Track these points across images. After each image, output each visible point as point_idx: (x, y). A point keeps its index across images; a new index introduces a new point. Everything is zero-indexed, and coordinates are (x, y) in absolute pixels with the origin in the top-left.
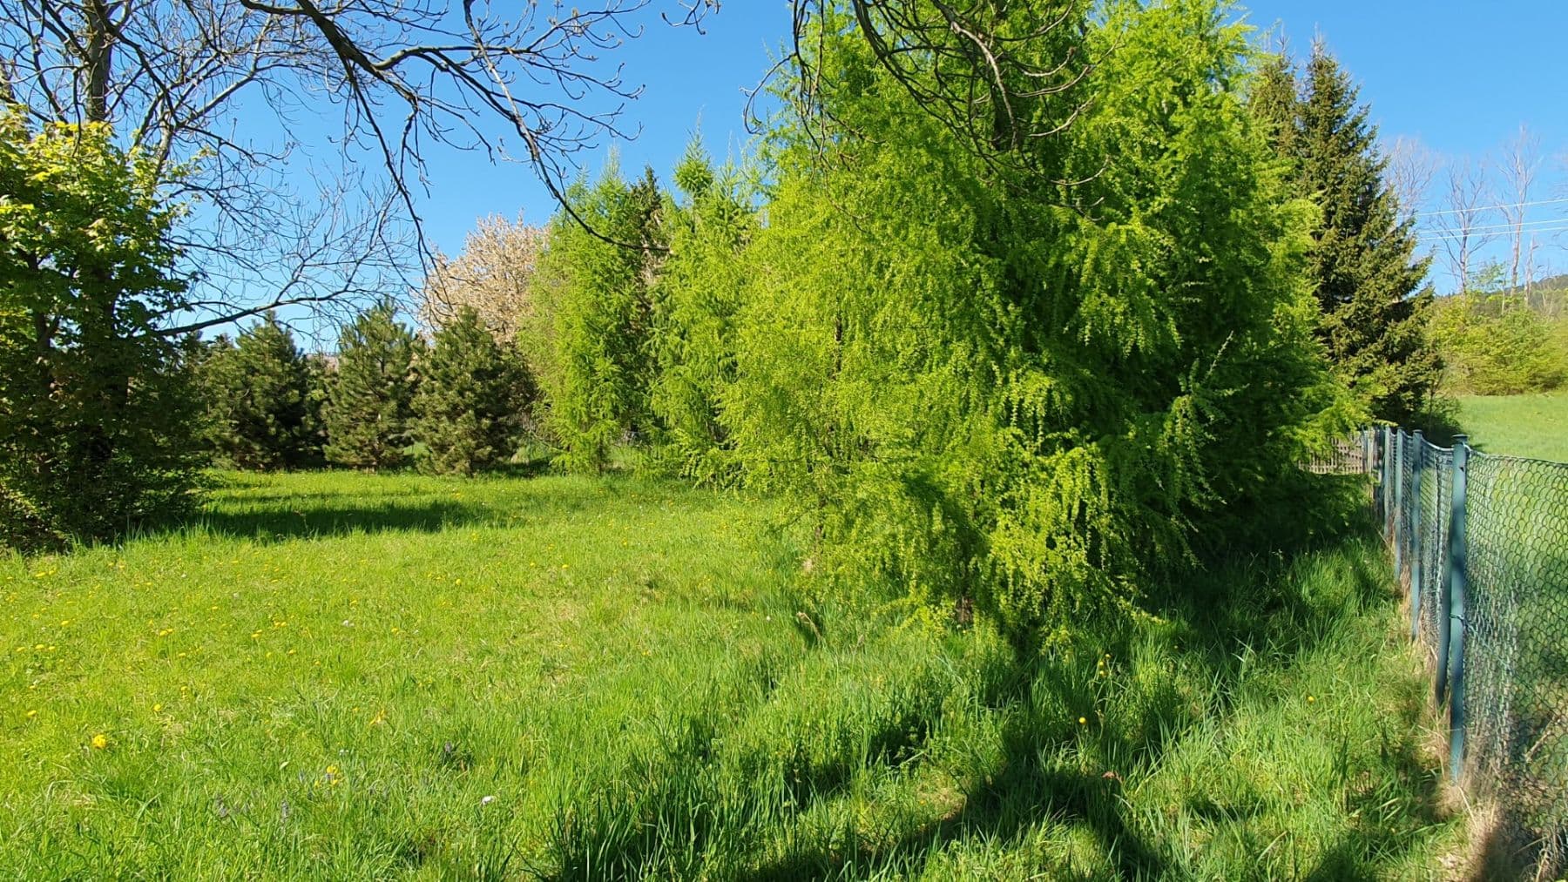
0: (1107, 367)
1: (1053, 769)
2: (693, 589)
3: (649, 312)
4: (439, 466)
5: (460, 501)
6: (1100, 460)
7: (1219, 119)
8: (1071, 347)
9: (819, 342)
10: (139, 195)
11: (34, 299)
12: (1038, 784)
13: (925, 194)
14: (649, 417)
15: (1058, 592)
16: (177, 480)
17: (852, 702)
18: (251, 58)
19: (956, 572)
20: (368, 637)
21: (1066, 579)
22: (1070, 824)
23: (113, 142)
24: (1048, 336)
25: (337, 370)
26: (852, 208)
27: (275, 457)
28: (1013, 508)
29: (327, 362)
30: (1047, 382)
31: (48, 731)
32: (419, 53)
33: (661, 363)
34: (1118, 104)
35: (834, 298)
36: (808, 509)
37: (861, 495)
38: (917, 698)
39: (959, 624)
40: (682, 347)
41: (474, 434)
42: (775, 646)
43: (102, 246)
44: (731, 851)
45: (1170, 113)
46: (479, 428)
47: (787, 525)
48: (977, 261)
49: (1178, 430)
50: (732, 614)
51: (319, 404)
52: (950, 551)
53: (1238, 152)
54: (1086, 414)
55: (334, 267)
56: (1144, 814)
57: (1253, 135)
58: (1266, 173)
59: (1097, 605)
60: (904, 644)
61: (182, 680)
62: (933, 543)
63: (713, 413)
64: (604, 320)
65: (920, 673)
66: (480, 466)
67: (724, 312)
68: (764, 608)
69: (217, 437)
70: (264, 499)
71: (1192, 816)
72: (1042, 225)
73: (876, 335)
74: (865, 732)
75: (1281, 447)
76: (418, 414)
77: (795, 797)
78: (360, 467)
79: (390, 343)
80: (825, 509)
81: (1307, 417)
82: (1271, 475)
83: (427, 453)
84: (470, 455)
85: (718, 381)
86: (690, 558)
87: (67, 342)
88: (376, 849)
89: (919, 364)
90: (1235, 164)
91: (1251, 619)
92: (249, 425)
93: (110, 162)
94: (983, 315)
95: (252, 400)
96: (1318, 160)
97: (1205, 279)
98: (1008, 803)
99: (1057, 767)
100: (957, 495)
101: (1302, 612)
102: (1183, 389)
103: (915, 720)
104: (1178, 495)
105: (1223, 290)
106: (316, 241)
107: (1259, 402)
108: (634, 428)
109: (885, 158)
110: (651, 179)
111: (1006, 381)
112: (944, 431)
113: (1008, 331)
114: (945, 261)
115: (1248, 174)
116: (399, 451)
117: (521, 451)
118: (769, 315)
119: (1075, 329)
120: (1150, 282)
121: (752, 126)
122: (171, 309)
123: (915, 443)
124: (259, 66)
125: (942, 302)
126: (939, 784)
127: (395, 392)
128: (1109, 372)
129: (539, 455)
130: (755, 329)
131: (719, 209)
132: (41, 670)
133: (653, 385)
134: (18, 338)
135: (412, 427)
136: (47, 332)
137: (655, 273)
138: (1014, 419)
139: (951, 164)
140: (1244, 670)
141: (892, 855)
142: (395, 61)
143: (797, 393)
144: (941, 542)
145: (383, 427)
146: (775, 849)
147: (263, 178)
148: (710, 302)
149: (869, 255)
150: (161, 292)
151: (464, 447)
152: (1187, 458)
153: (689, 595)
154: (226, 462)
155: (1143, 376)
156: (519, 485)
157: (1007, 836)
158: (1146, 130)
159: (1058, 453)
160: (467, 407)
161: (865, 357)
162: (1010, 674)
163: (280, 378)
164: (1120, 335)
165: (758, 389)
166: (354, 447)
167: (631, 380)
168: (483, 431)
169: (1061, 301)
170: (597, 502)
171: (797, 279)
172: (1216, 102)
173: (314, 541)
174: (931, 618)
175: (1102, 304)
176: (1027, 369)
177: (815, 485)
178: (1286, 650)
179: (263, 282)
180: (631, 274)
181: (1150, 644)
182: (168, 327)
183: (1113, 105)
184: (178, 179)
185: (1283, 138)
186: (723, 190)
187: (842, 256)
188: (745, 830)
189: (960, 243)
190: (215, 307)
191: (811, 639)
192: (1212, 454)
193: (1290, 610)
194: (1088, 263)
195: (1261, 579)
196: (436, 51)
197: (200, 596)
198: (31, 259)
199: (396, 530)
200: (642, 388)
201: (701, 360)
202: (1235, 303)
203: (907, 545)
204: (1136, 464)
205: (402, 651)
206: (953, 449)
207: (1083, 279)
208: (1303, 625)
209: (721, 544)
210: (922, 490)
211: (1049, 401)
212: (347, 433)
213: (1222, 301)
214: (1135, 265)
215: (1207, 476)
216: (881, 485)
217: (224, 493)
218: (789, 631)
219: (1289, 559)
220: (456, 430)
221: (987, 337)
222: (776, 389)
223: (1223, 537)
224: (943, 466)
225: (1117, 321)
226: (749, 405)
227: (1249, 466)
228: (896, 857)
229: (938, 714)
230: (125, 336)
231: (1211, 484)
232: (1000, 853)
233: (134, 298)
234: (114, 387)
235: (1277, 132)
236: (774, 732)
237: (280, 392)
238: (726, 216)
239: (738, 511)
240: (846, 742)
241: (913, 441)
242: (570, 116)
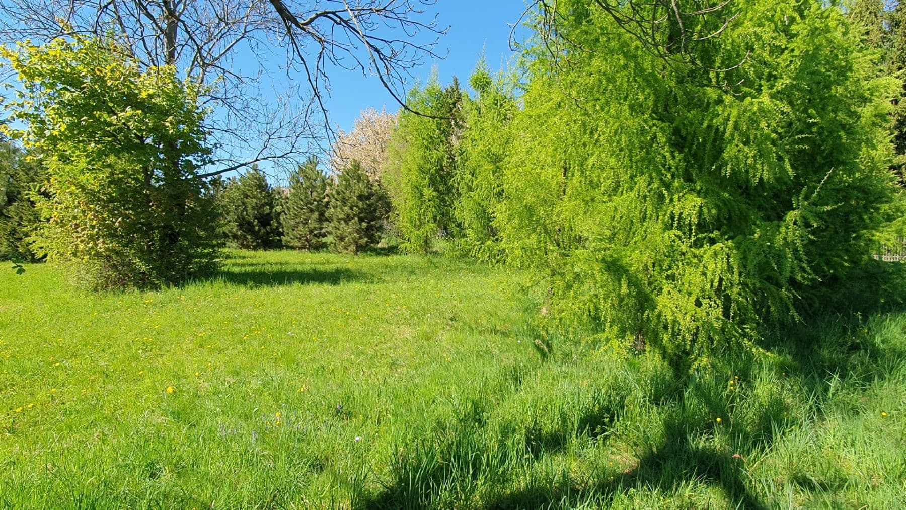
0: (740, 191)
1: (697, 448)
2: (476, 322)
3: (454, 161)
4: (340, 248)
5: (350, 268)
6: (734, 251)
7: (827, 25)
8: (716, 179)
9: (552, 178)
10: (189, 103)
11: (142, 159)
12: (688, 457)
13: (621, 83)
14: (454, 222)
15: (702, 334)
16: (209, 254)
17: (568, 395)
18: (242, 26)
19: (635, 319)
20: (301, 342)
21: (708, 327)
22: (709, 483)
23: (177, 76)
24: (701, 171)
25: (289, 196)
26: (574, 94)
27: (258, 243)
28: (674, 281)
29: (283, 192)
30: (699, 201)
31: (148, 382)
32: (325, 14)
33: (460, 191)
34: (755, 19)
35: (562, 151)
36: (544, 277)
37: (577, 270)
38: (609, 396)
39: (636, 352)
40: (472, 182)
41: (358, 231)
42: (523, 359)
43: (172, 131)
44: (493, 482)
45: (790, 25)
46: (361, 228)
47: (532, 286)
48: (654, 125)
49: (790, 233)
50: (498, 338)
51: (279, 214)
52: (632, 306)
53: (840, 47)
54: (725, 222)
55: (285, 139)
56: (760, 481)
57: (850, 36)
58: (860, 60)
59: (729, 343)
60: (601, 361)
61: (209, 360)
62: (621, 300)
63: (489, 220)
64: (428, 166)
65: (611, 380)
66: (361, 249)
67: (496, 160)
68: (517, 335)
69: (230, 231)
70: (252, 265)
71: (795, 486)
72: (699, 100)
73: (588, 173)
74: (576, 416)
75: (862, 244)
76: (329, 220)
77: (532, 452)
78: (300, 248)
79: (315, 180)
80: (554, 278)
81: (884, 224)
82: (855, 262)
83: (334, 241)
84: (356, 243)
85: (493, 201)
86: (475, 304)
87: (158, 182)
88: (298, 462)
89: (615, 190)
90: (837, 56)
91: (838, 356)
92: (245, 225)
93: (175, 86)
94: (657, 160)
95: (247, 211)
96: (899, 50)
97: (812, 133)
98: (668, 467)
99: (700, 447)
100: (637, 271)
101: (875, 354)
102: (795, 206)
103: (607, 410)
104: (788, 275)
105: (823, 141)
106: (276, 125)
107: (847, 215)
108: (445, 228)
109: (597, 63)
110: (457, 84)
111: (672, 200)
112: (629, 231)
113: (673, 169)
114: (633, 125)
115: (847, 61)
116: (320, 240)
117: (383, 240)
118: (523, 162)
119: (719, 168)
120: (773, 136)
121: (513, 47)
122: (205, 164)
123: (611, 239)
124: (247, 30)
125: (630, 151)
126: (622, 450)
127: (317, 207)
128: (741, 195)
129: (393, 243)
130: (514, 170)
131: (495, 100)
132: (145, 351)
133: (456, 203)
134: (136, 180)
135: (327, 227)
136: (148, 177)
137: (458, 138)
138: (675, 225)
139: (639, 64)
140: (832, 390)
141: (592, 494)
142: (312, 20)
143: (539, 208)
144: (626, 301)
145: (312, 227)
146: (519, 482)
147: (249, 91)
148: (489, 155)
149: (584, 124)
150: (200, 154)
151: (352, 238)
152: (796, 250)
153: (474, 326)
154: (234, 244)
155: (765, 197)
156: (382, 259)
157: (666, 488)
158: (774, 35)
159: (705, 246)
160: (355, 216)
161: (581, 187)
162: (670, 385)
163: (260, 200)
164: (751, 171)
165: (516, 206)
166: (297, 238)
167: (443, 201)
168: (363, 229)
169: (710, 150)
170: (424, 271)
171: (540, 139)
172: (825, 14)
173: (275, 289)
174: (619, 347)
175: (739, 151)
176: (686, 193)
177: (549, 263)
178: (865, 379)
179: (250, 148)
180: (444, 139)
181: (765, 370)
182: (204, 173)
183: (751, 20)
184: (207, 93)
185: (872, 36)
186: (497, 88)
187: (568, 125)
188: (502, 469)
189: (643, 114)
190: (226, 162)
191: (544, 356)
192: (813, 248)
193: (866, 352)
194: (731, 124)
195: (845, 330)
196: (334, 13)
197: (219, 316)
198: (141, 138)
199: (317, 283)
200: (450, 205)
201: (483, 189)
202: (832, 148)
203: (605, 302)
204: (758, 254)
205: (318, 351)
206: (635, 243)
207: (727, 135)
208: (876, 362)
209: (493, 297)
210: (615, 268)
211: (700, 213)
212: (293, 230)
213: (823, 148)
214: (763, 124)
215: (809, 262)
216: (589, 265)
217: (233, 261)
218: (531, 350)
219: (865, 318)
220: (349, 229)
221: (660, 173)
222: (526, 206)
223: (817, 302)
224: (629, 254)
225: (750, 161)
226: (510, 215)
227: (838, 256)
228: (594, 496)
229: (622, 407)
230: (184, 178)
231: (812, 268)
232: (662, 498)
233: (187, 158)
234: (179, 205)
235: (867, 33)
236: (521, 411)
237: (260, 208)
238: (499, 104)
239: (502, 278)
240: (564, 421)
241: (609, 238)
242: (408, 47)
